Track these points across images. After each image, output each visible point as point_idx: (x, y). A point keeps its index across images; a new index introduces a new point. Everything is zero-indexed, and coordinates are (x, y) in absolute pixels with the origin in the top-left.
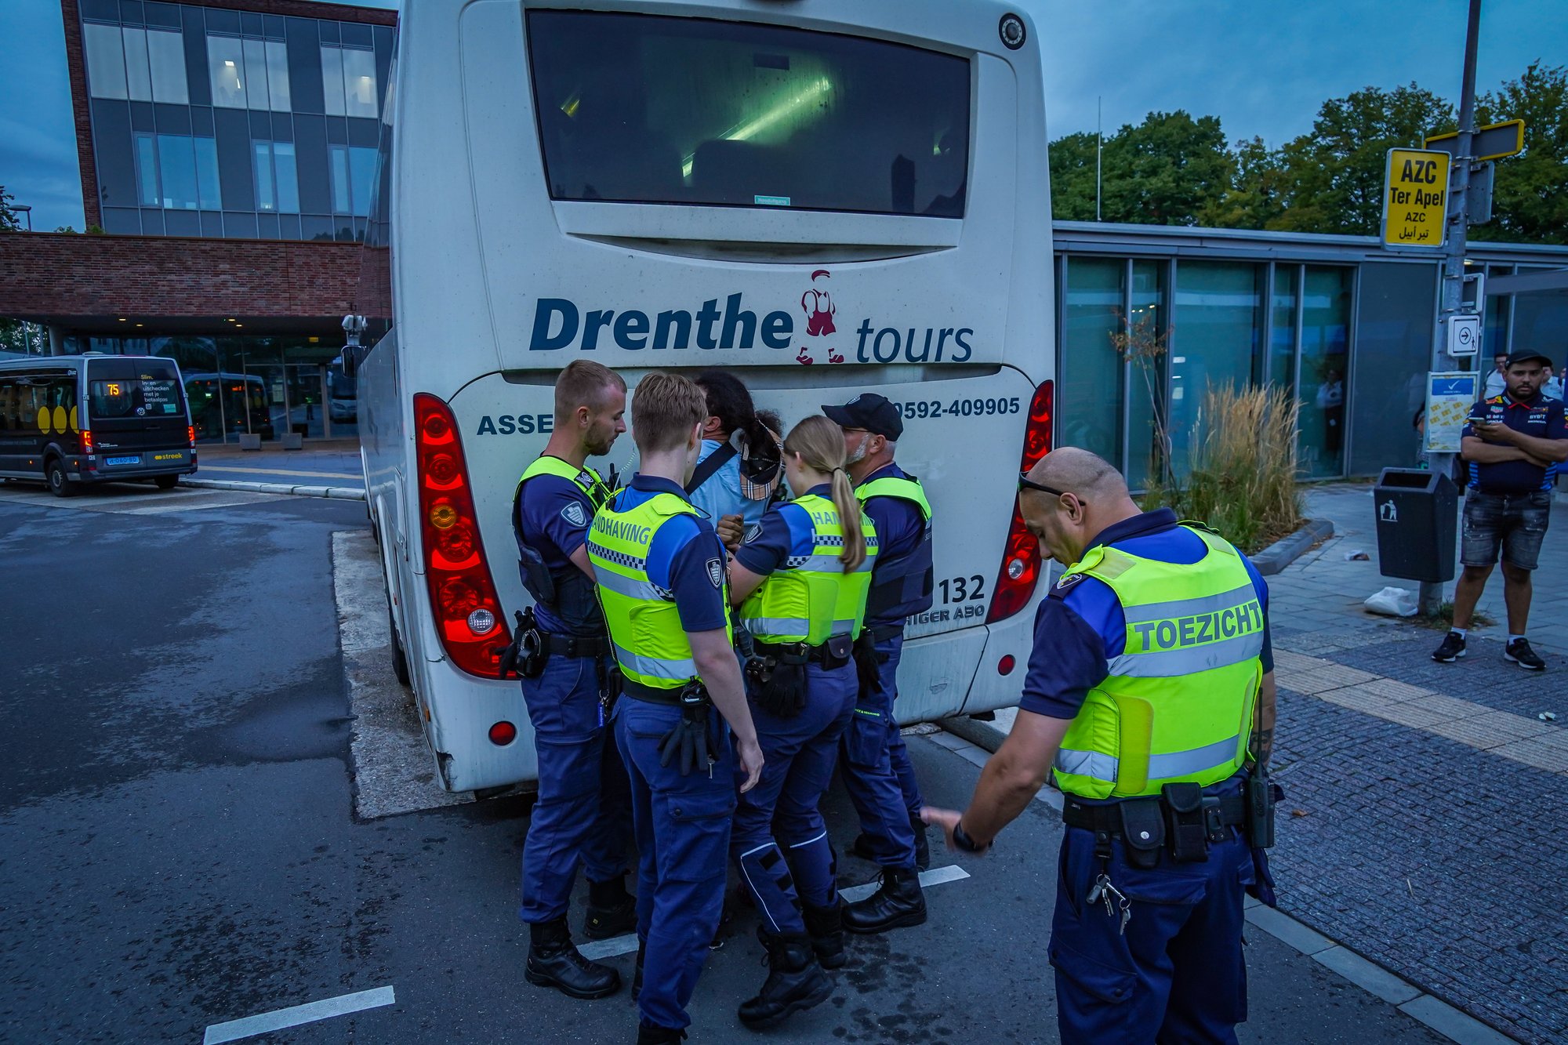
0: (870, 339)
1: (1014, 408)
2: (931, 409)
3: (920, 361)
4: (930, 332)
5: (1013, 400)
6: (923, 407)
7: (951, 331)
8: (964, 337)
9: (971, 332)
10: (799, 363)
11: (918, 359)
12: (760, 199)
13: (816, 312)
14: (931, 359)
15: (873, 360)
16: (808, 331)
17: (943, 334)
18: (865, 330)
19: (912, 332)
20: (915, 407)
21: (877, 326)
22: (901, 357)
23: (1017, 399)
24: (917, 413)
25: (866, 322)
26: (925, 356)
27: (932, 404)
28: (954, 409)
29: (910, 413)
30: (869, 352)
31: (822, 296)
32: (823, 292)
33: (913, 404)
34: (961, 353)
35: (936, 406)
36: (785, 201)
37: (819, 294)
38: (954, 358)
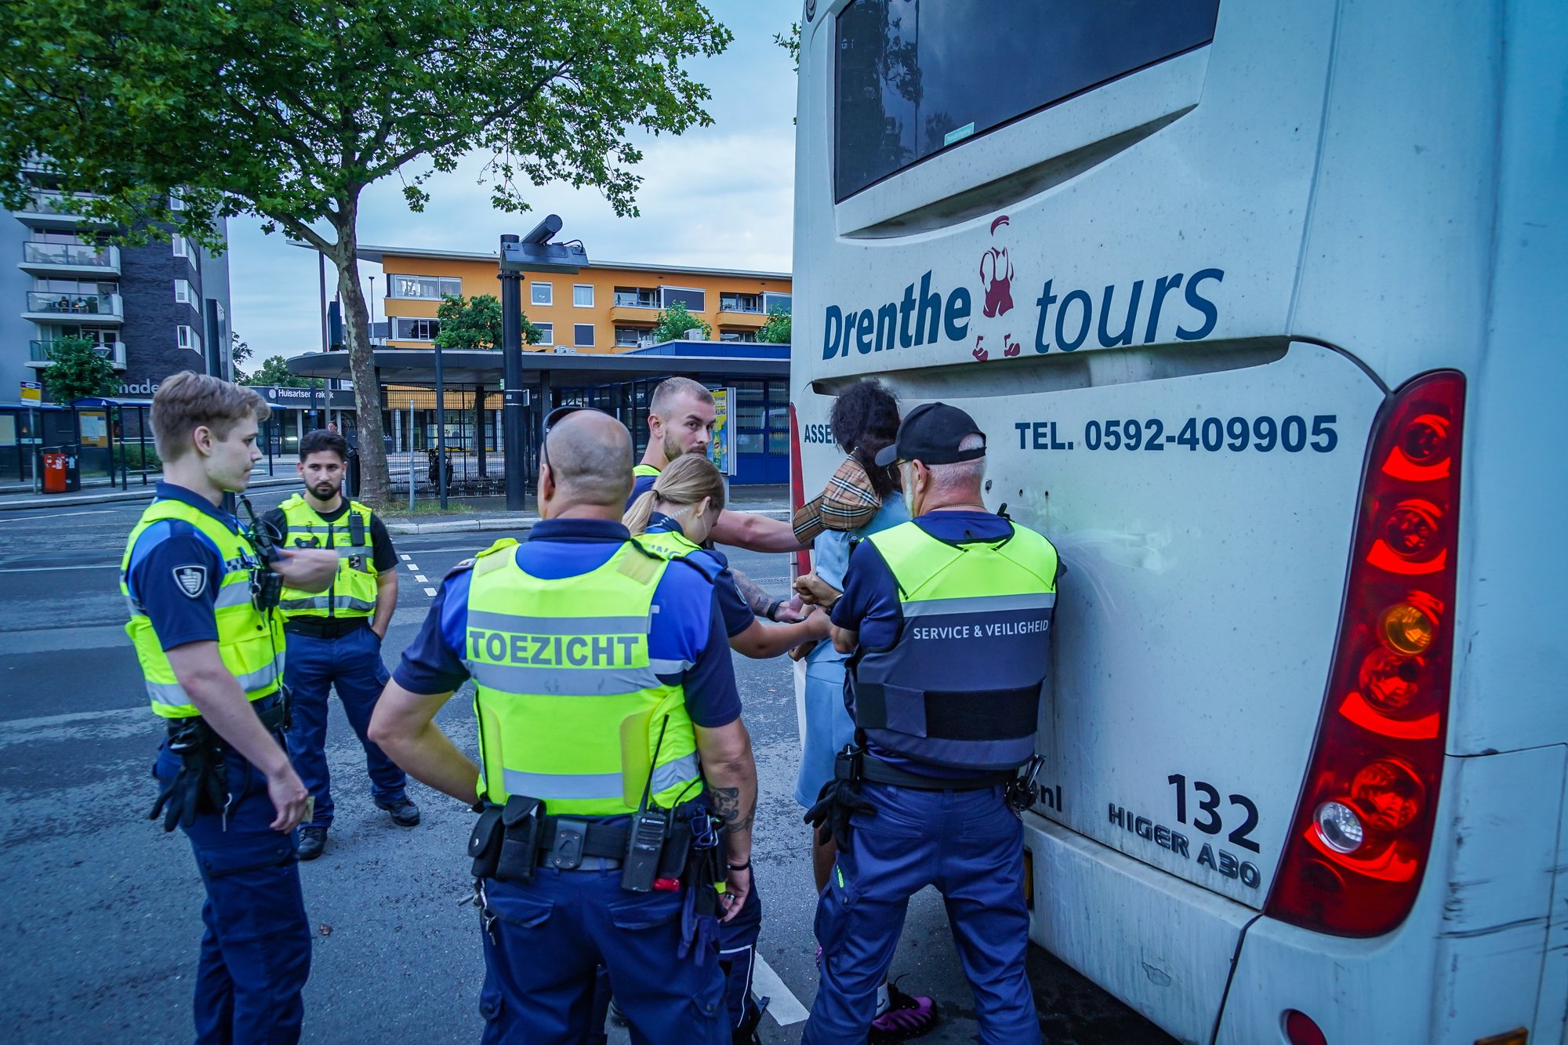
0: (1053, 310)
1: (1323, 440)
2: (1147, 435)
3: (1120, 345)
4: (1138, 286)
5: (1318, 420)
6: (1132, 430)
7: (1177, 280)
8: (1205, 289)
9: (1218, 274)
10: (974, 359)
11: (1116, 340)
12: (950, 138)
13: (994, 282)
14: (1138, 337)
15: (1054, 349)
16: (985, 311)
17: (1162, 287)
18: (1045, 301)
19: (1109, 291)
20: (1120, 430)
21: (1060, 292)
22: (1092, 342)
23: (1332, 419)
24: (1124, 440)
25: (1048, 285)
26: (1127, 335)
27: (1148, 425)
28: (1187, 435)
29: (1112, 440)
30: (1049, 338)
31: (1001, 254)
32: (1001, 250)
33: (1117, 423)
34: (1195, 320)
35: (1154, 428)
36: (969, 129)
37: (998, 253)
38: (1180, 332)
